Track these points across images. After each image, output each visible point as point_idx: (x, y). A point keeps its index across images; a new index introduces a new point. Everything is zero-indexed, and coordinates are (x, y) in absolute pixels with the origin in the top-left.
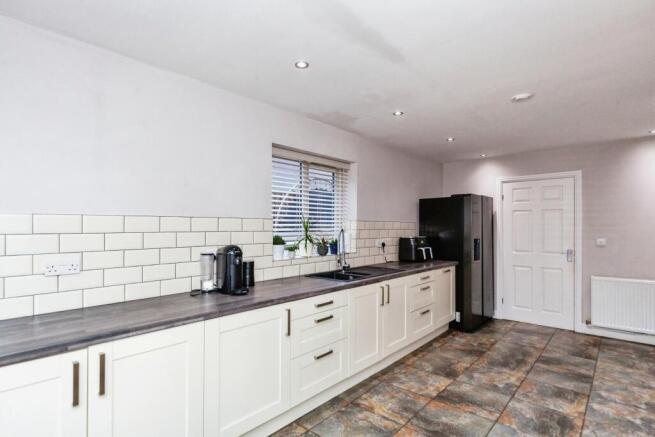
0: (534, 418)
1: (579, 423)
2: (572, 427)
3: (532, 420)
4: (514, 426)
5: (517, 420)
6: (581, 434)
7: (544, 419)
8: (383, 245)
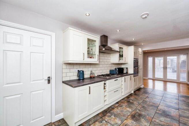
1: (129, 117)
2: (132, 116)
3: (142, 118)
4: (148, 116)
5: (147, 118)
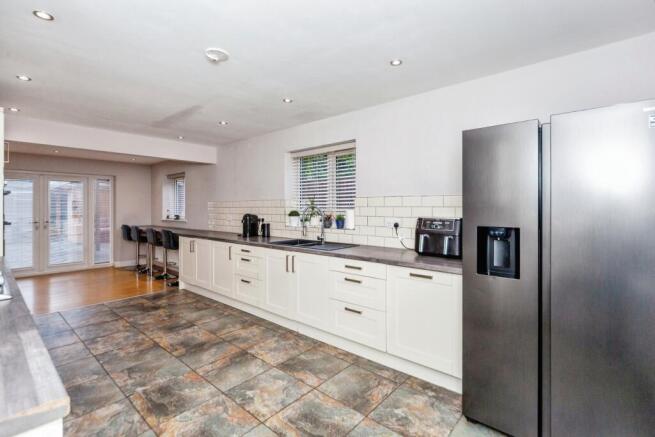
0: (182, 393)
1: (151, 420)
2: (150, 411)
3: (180, 390)
4: (181, 377)
5: (187, 381)
6: (138, 412)
7: (175, 398)
8: (396, 226)
